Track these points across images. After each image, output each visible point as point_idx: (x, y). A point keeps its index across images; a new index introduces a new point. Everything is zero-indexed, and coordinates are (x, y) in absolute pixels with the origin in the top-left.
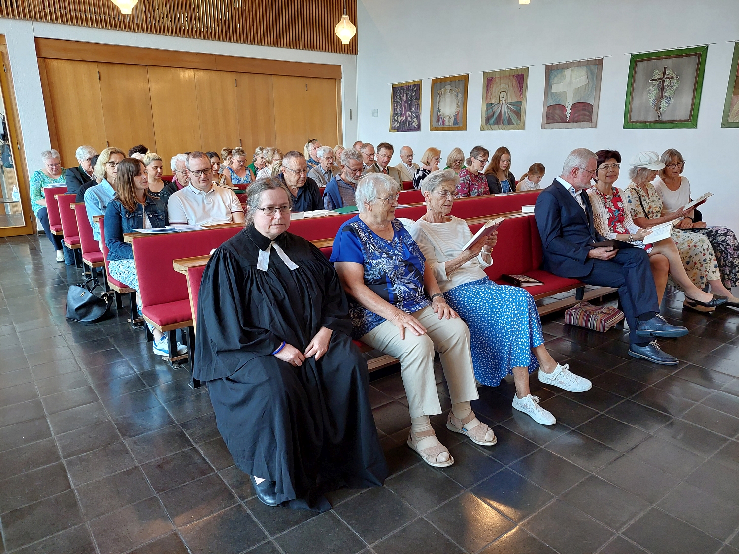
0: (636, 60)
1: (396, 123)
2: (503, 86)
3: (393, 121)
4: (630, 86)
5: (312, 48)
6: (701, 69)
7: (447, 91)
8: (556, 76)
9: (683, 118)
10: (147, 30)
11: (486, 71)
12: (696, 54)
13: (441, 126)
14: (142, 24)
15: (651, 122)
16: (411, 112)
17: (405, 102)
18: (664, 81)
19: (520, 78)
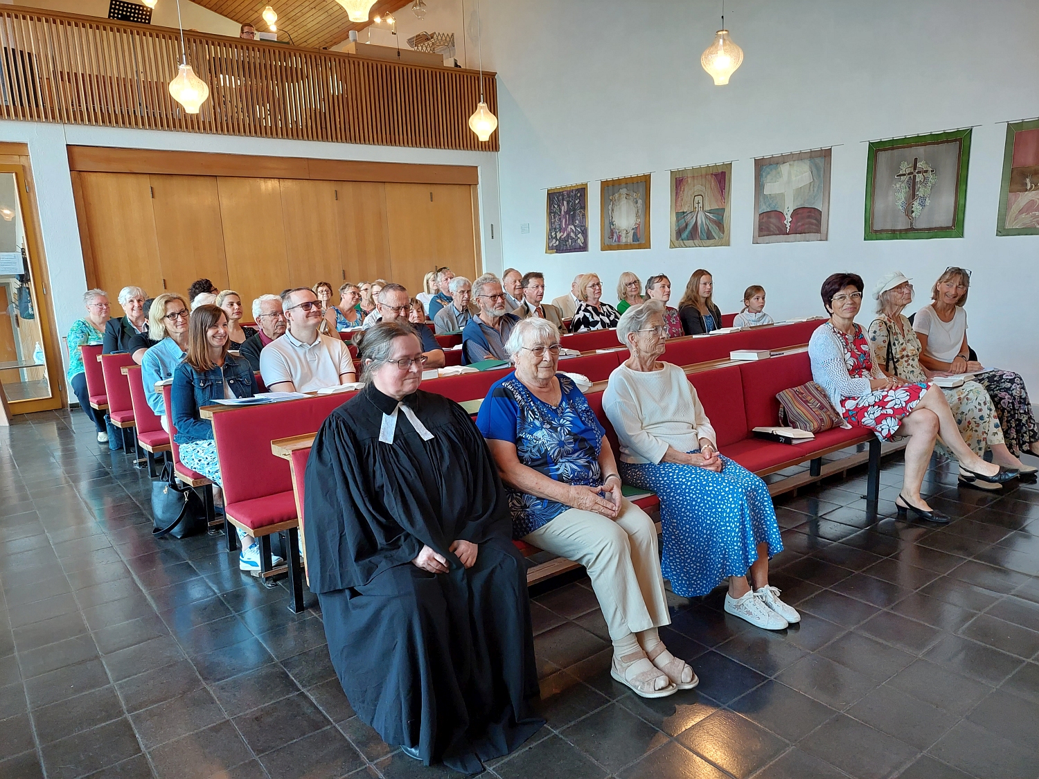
0: (876, 149)
1: (554, 240)
2: (698, 188)
3: (550, 238)
4: (869, 183)
5: (438, 145)
6: (965, 158)
7: (622, 196)
8: (769, 173)
9: (944, 225)
10: (217, 130)
11: (674, 168)
12: (955, 140)
13: (616, 243)
14: (210, 122)
15: (901, 231)
16: (575, 226)
17: (566, 213)
18: (915, 176)
19: (720, 178)
